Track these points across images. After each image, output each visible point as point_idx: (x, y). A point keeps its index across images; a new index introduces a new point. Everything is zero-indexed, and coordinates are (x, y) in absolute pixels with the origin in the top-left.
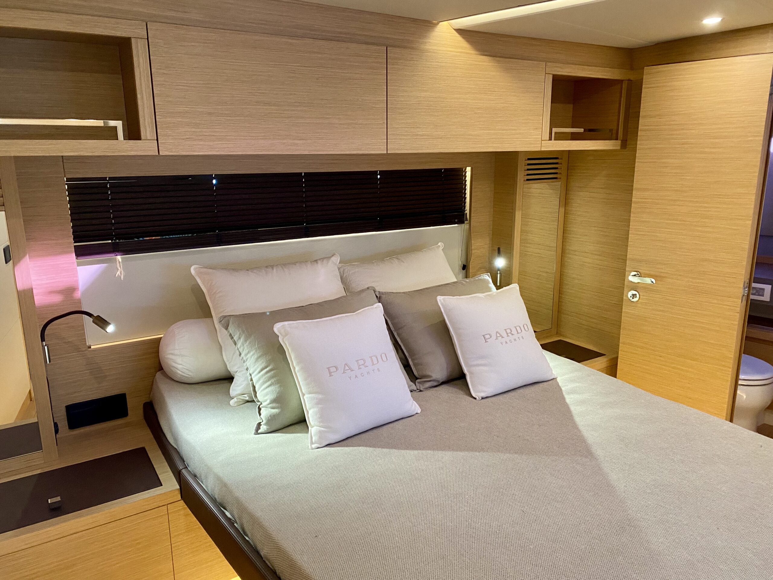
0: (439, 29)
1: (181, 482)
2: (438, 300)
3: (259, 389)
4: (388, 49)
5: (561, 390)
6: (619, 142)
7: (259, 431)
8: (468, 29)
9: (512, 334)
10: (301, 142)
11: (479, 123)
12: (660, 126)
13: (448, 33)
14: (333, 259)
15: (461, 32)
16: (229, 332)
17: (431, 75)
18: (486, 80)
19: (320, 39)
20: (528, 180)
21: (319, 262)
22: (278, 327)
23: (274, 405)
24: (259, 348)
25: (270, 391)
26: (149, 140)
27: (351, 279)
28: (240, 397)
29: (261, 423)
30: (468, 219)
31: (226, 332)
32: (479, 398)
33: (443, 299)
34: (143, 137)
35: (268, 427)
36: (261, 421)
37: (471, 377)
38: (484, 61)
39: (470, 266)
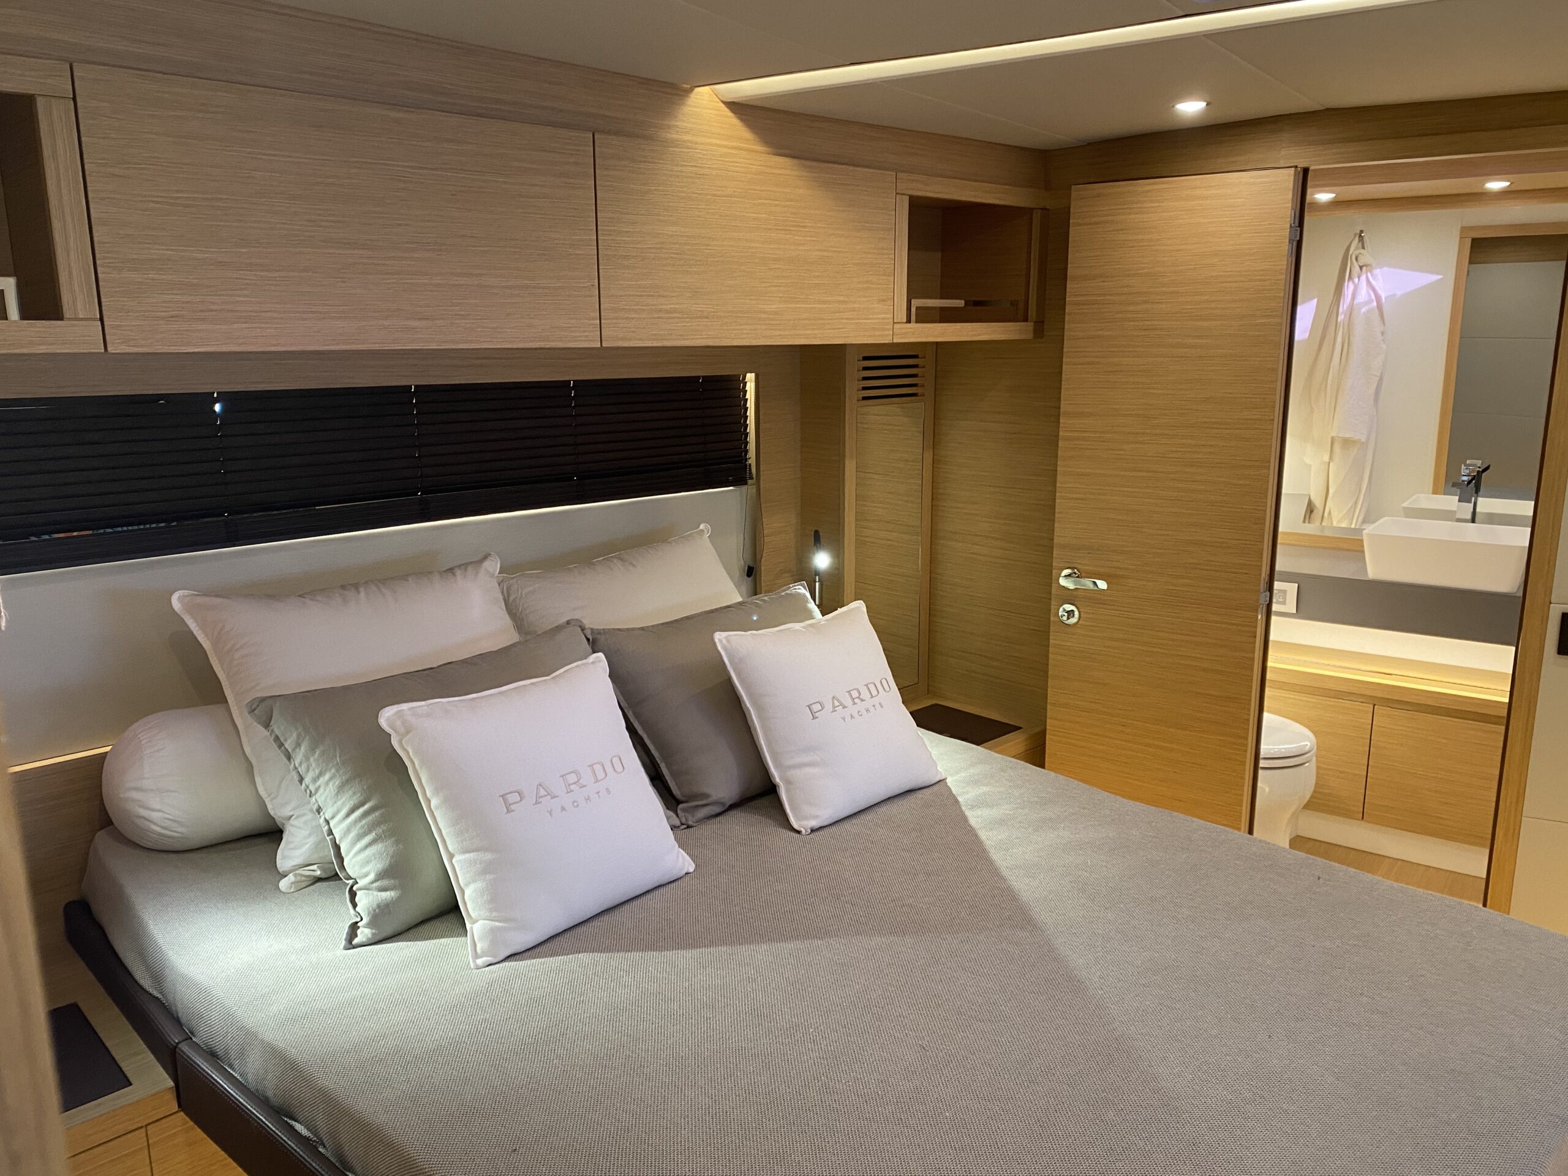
0: (694, 100)
1: (177, 1072)
2: (717, 641)
3: (348, 852)
4: (596, 137)
5: (957, 801)
6: (1029, 326)
7: (356, 941)
8: (752, 103)
9: (862, 700)
10: (424, 323)
11: (776, 288)
12: (1105, 295)
13: (710, 109)
14: (487, 564)
15: (739, 108)
16: (273, 731)
17: (683, 192)
18: (788, 203)
19: (456, 113)
20: (864, 398)
21: (458, 572)
22: (387, 717)
23: (385, 883)
24: (343, 763)
25: (374, 855)
26: (82, 319)
27: (526, 605)
28: (300, 871)
29: (359, 924)
30: (754, 476)
31: (266, 733)
32: (806, 831)
33: (726, 638)
34: (67, 312)
35: (374, 931)
36: (359, 919)
37: (787, 791)
38: (783, 167)
39: (763, 568)
